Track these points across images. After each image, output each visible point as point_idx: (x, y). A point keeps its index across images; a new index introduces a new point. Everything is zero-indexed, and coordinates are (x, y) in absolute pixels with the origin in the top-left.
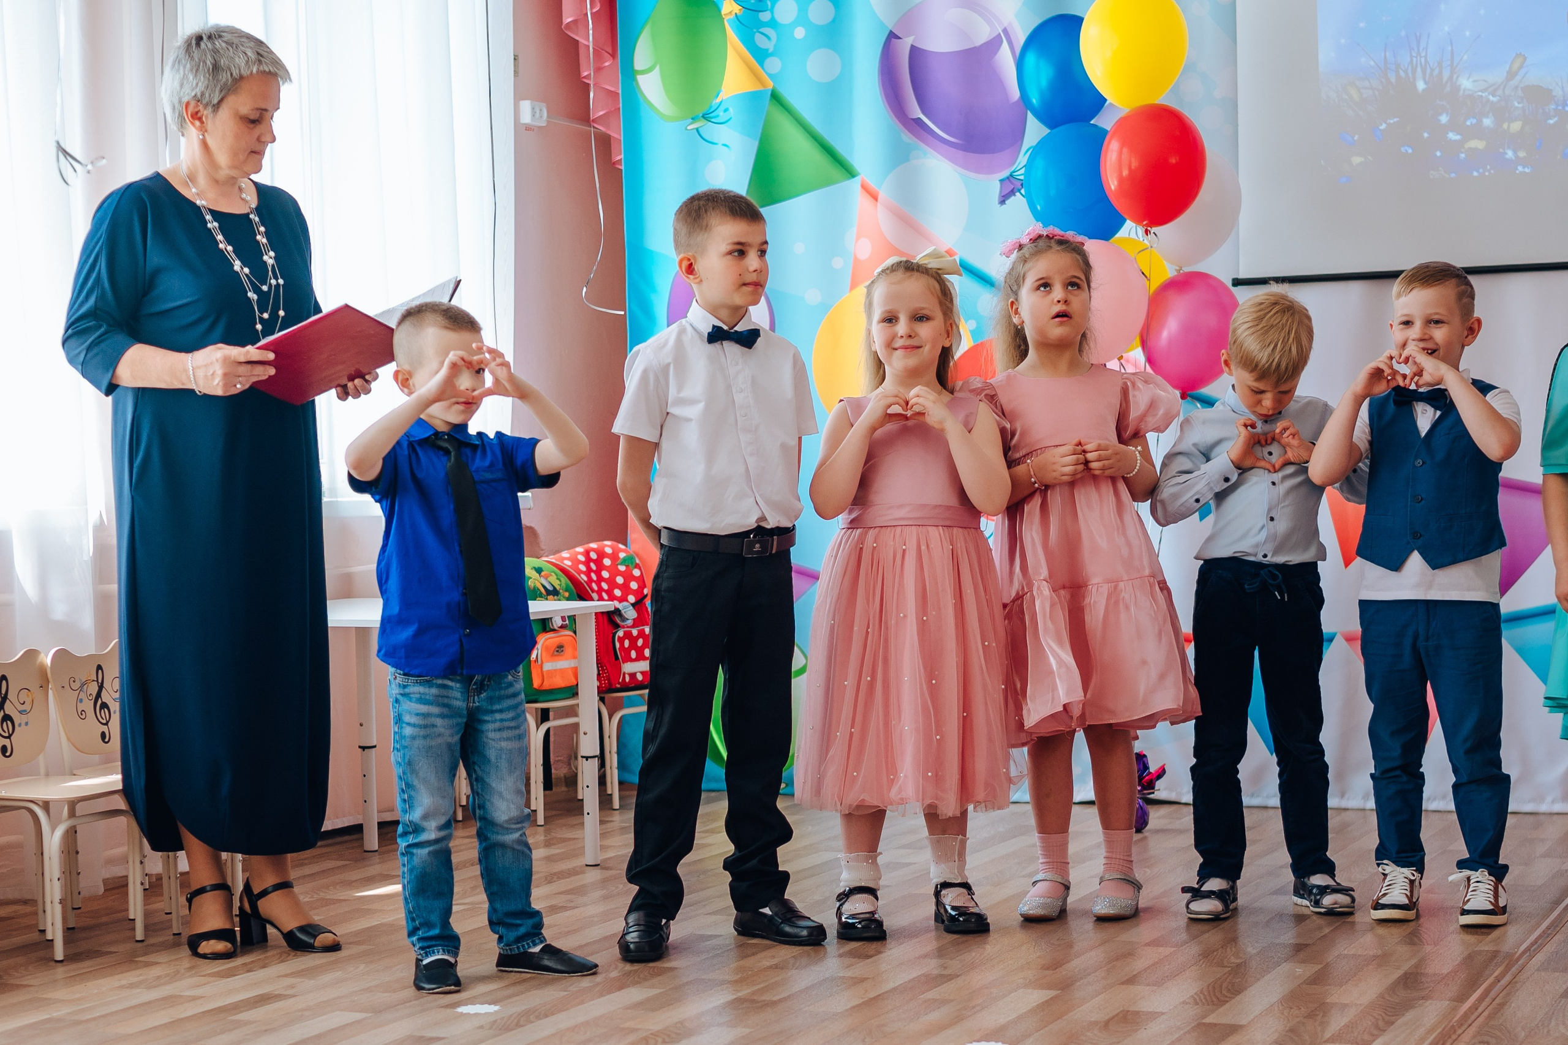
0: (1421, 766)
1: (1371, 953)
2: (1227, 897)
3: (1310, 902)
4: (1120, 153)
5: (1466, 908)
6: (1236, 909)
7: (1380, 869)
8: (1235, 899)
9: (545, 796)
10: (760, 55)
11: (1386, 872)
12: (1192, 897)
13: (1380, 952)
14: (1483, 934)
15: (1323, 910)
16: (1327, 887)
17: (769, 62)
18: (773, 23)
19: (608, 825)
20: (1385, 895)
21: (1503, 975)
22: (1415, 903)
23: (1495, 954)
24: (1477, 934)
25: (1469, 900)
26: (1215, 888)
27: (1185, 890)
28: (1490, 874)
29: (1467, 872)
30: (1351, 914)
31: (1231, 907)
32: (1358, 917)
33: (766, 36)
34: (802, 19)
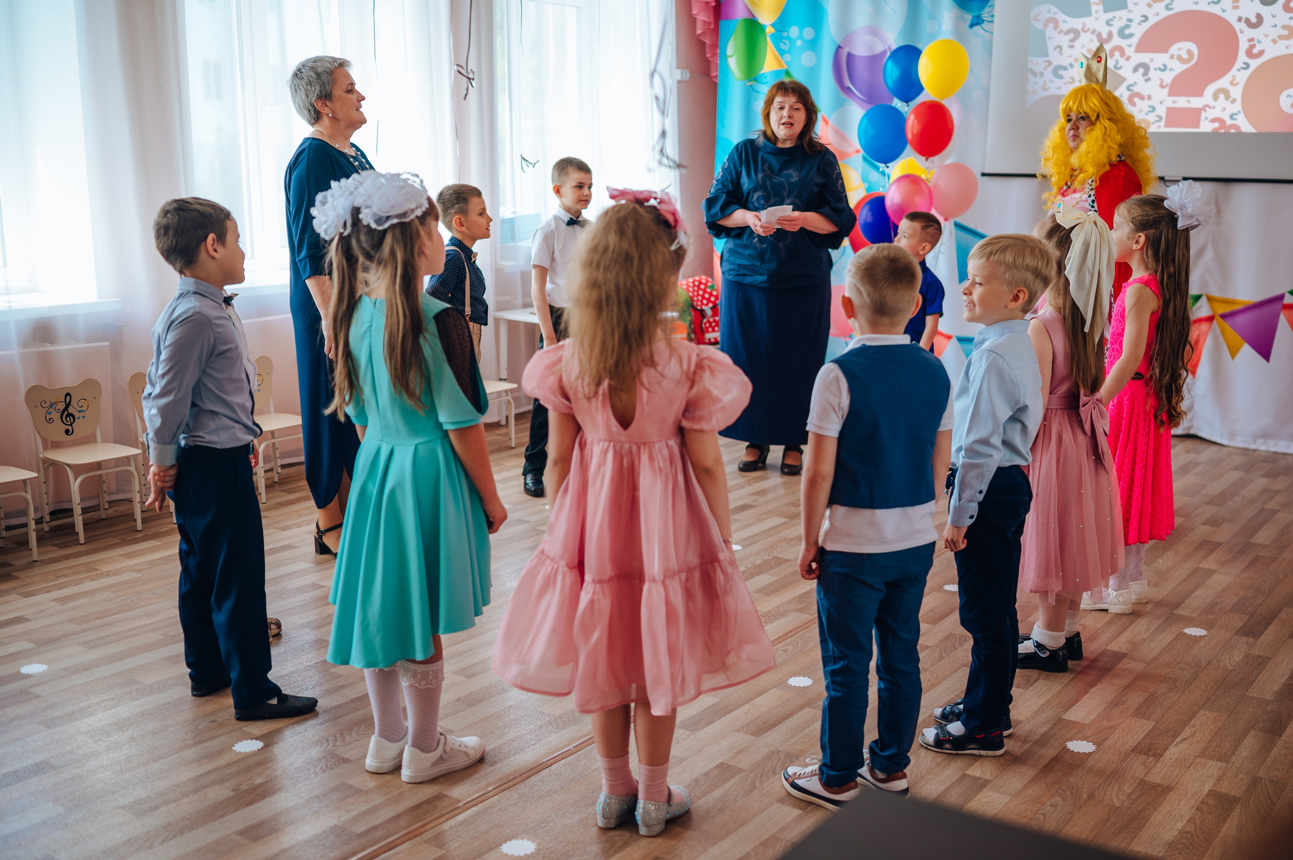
10: (782, 52)
17: (785, 55)
18: (788, 38)
33: (785, 44)
34: (800, 37)
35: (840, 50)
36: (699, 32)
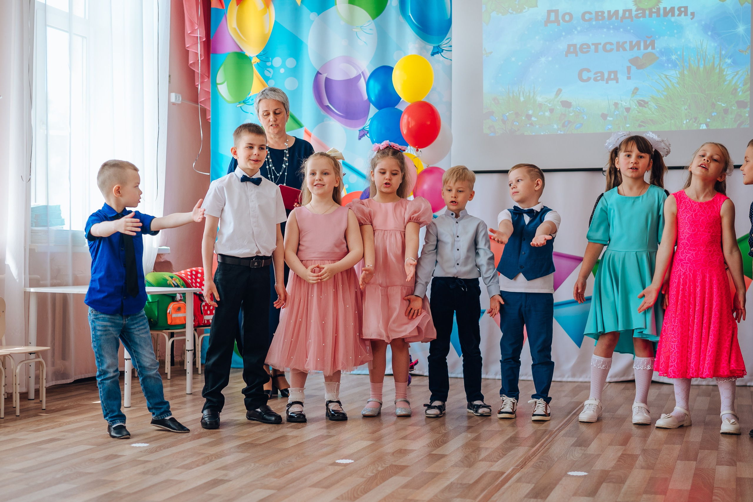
0: (520, 358)
1: (497, 430)
2: (442, 408)
3: (474, 411)
4: (408, 119)
5: (534, 413)
6: (445, 414)
7: (501, 398)
8: (444, 410)
9: (171, 369)
10: (266, 79)
11: (503, 399)
12: (428, 408)
13: (501, 429)
14: (541, 423)
15: (479, 414)
16: (481, 405)
17: (270, 81)
18: (272, 67)
19: (197, 380)
20: (503, 408)
21: (549, 438)
22: (515, 411)
23: (545, 431)
24: (539, 423)
25: (536, 410)
26: (437, 405)
27: (425, 405)
28: (544, 401)
29: (535, 400)
30: (490, 416)
31: (443, 412)
32: (492, 417)
33: (270, 72)
34: (283, 65)
35: (319, 75)
36: (191, 62)
